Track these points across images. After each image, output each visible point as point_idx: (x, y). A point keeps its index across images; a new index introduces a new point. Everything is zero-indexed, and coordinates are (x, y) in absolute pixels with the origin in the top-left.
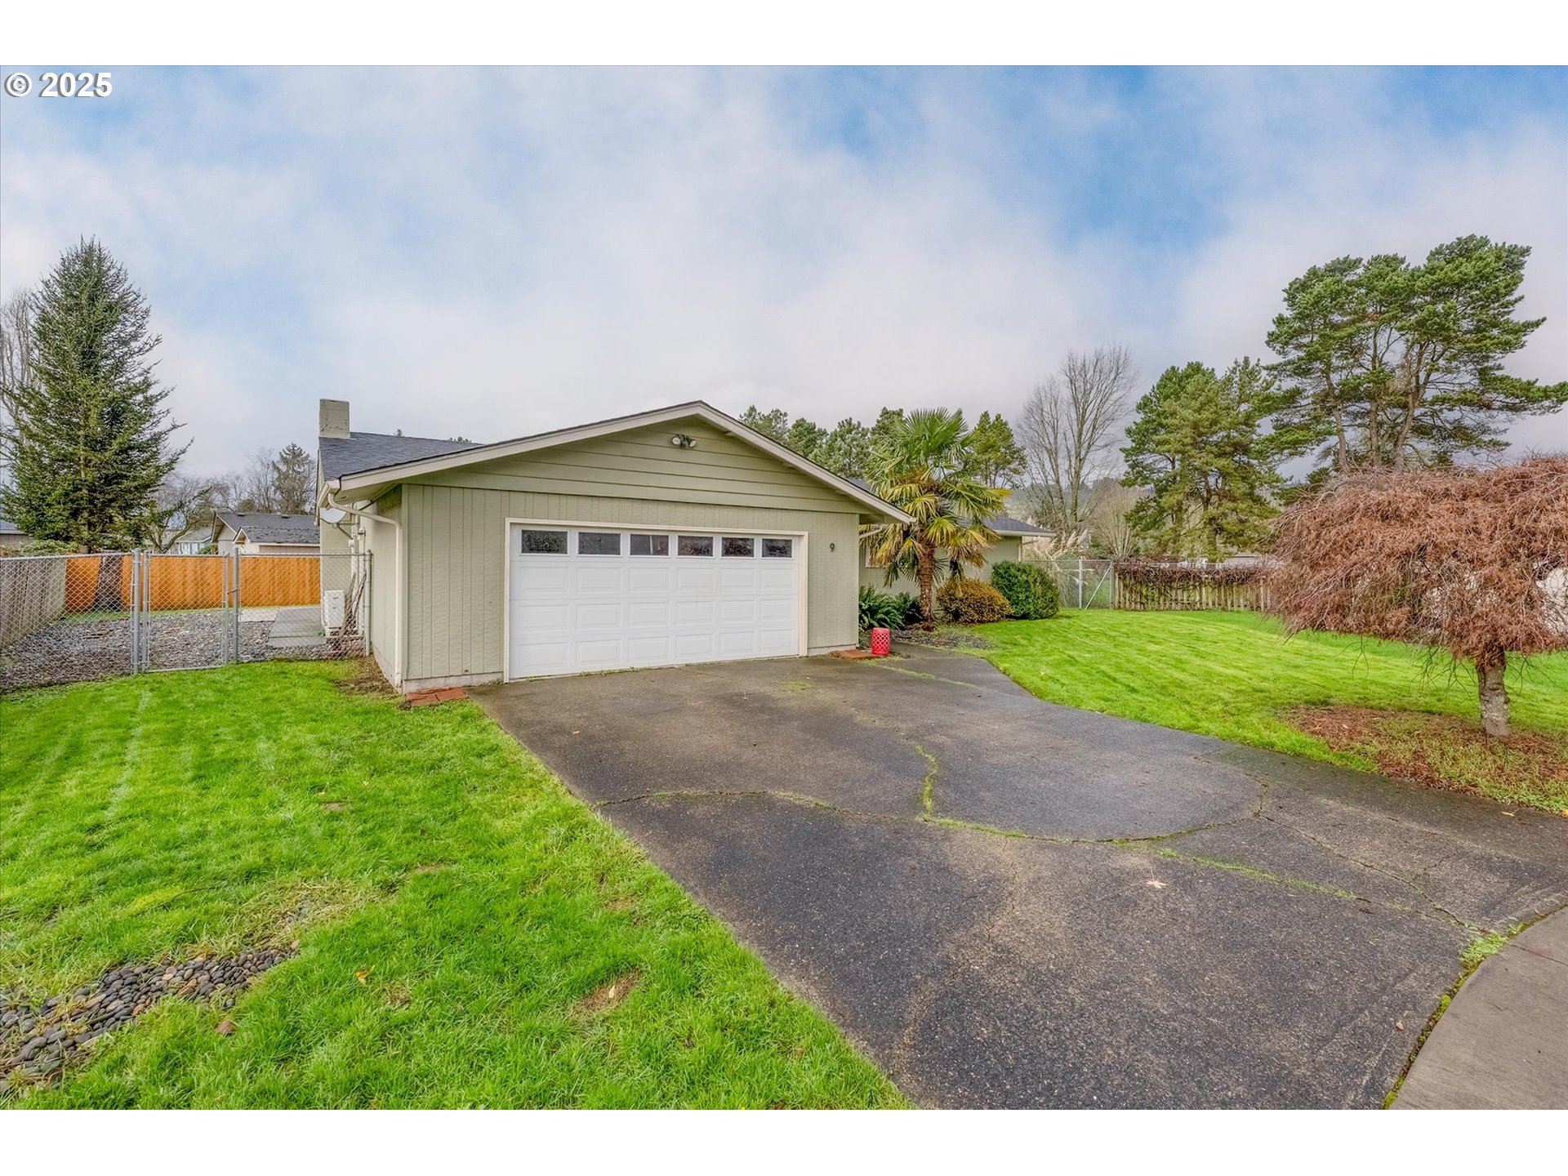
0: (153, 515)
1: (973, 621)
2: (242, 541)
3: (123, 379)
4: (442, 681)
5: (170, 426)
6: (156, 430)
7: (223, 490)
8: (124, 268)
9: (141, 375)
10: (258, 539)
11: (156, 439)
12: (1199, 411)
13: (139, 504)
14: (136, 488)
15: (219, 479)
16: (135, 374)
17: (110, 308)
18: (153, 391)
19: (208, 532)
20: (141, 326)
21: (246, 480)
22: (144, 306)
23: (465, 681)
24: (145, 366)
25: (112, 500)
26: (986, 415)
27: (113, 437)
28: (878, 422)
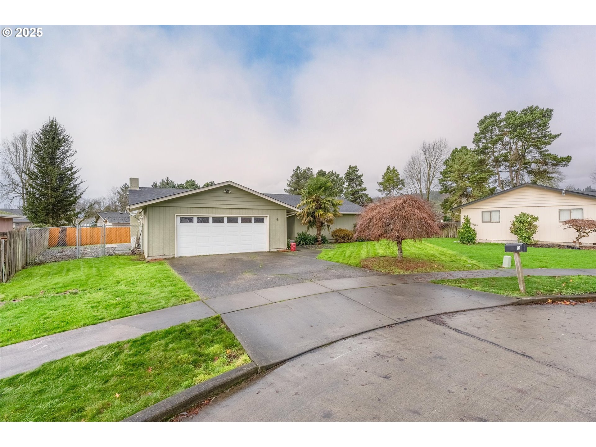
0: (75, 214)
1: (342, 242)
2: (106, 222)
3: (64, 166)
4: (158, 257)
5: (80, 182)
6: (75, 184)
7: (99, 203)
8: (64, 127)
9: (70, 164)
10: (111, 221)
11: (75, 187)
12: (460, 166)
13: (69, 210)
14: (68, 204)
15: (97, 199)
16: (68, 164)
17: (59, 142)
18: (73, 170)
19: (93, 219)
20: (70, 147)
21: (107, 199)
22: (71, 140)
23: (164, 257)
24: (71, 161)
25: (60, 209)
26: (389, 167)
27: (60, 187)
28: (348, 170)
